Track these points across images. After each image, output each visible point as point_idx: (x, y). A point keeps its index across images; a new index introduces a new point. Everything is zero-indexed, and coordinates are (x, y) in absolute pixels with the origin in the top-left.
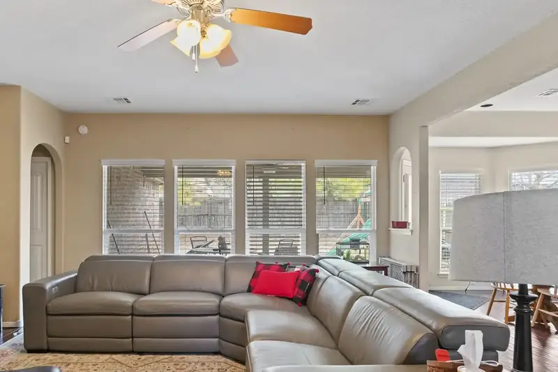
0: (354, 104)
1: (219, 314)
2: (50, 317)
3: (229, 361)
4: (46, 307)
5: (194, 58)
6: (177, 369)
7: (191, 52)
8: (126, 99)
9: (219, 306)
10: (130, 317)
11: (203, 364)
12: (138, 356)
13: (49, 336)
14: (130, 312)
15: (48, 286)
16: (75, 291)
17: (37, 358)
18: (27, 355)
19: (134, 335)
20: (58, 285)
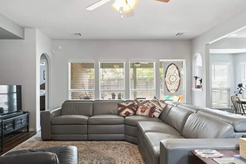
0: (177, 35)
1: (125, 124)
2: (52, 126)
3: (129, 144)
4: (51, 121)
5: (121, 12)
6: (108, 147)
7: (120, 10)
8: (80, 34)
9: (125, 120)
10: (86, 125)
11: (119, 145)
12: (90, 142)
13: (52, 134)
14: (87, 123)
15: (51, 112)
16: (61, 115)
17: (48, 143)
18: (43, 142)
19: (88, 133)
20: (55, 112)
